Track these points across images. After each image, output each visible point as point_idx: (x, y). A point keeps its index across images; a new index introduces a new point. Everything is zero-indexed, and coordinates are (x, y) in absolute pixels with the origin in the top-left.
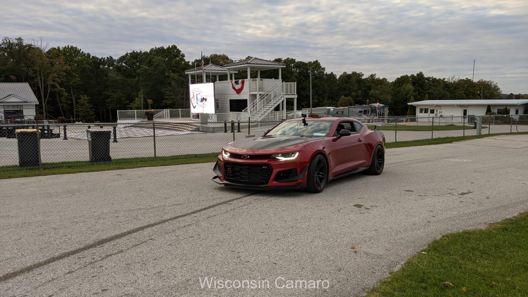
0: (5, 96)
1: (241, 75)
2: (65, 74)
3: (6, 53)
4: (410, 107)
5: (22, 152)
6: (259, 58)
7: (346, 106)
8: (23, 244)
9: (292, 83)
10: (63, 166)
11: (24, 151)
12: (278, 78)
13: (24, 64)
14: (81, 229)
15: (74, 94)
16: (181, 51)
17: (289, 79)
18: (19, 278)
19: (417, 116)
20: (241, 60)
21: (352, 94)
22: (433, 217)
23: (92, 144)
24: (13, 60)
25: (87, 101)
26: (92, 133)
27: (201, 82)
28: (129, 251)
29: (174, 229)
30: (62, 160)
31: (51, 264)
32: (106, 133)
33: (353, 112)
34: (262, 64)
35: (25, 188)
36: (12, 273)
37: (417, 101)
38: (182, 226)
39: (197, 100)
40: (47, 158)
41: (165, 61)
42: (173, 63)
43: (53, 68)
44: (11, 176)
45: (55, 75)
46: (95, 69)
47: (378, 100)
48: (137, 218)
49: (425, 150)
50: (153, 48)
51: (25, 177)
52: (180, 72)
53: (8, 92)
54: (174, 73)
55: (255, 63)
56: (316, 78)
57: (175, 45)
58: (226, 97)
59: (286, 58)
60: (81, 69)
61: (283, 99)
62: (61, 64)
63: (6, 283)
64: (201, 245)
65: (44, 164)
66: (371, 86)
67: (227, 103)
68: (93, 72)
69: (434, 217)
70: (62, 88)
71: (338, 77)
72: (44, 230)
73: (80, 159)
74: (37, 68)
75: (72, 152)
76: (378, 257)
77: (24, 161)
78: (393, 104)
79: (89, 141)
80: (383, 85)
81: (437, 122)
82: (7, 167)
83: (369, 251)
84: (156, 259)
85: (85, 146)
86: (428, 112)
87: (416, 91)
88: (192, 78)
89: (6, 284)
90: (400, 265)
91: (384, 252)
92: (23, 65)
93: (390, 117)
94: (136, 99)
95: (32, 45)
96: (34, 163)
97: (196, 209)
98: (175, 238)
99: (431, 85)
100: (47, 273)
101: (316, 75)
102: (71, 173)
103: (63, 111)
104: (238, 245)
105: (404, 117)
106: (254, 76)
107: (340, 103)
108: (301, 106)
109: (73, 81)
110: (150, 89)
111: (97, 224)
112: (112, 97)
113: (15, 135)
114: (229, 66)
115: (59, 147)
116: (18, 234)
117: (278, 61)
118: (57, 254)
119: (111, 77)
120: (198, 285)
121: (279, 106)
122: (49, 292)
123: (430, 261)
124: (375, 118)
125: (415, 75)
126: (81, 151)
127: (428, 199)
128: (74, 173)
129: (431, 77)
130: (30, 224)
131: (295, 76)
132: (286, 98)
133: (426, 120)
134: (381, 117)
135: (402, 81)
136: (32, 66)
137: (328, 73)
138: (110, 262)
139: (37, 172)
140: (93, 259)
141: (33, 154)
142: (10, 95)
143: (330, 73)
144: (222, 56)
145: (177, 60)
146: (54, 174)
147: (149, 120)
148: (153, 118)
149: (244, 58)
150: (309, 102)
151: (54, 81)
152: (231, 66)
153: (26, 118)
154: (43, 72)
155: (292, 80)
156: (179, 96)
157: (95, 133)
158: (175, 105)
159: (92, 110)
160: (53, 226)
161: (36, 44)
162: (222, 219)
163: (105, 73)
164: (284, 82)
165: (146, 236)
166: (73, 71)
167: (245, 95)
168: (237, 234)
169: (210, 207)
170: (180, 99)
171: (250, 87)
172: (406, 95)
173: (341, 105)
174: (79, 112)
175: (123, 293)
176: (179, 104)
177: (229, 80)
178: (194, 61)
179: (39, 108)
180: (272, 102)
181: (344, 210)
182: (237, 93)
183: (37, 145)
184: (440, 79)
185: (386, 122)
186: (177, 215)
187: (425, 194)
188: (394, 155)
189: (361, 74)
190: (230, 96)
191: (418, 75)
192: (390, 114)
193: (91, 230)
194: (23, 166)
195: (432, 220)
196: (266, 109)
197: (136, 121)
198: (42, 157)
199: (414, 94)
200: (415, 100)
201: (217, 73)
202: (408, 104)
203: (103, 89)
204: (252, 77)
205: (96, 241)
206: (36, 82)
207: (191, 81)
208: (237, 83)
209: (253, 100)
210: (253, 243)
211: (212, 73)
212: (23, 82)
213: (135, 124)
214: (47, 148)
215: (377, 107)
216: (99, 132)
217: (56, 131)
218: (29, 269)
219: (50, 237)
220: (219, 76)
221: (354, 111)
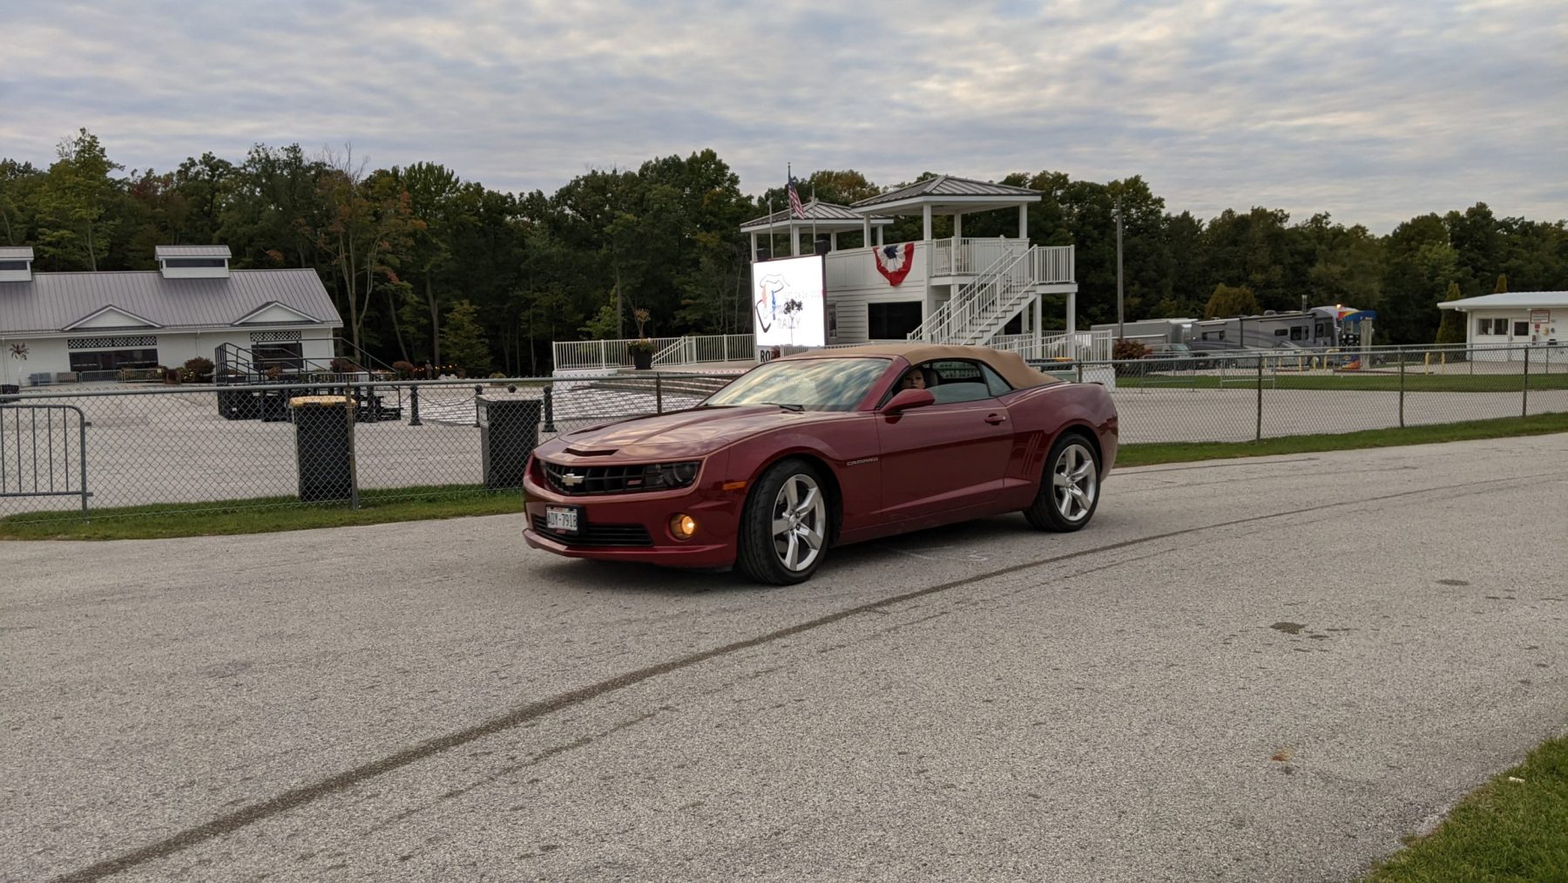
0: (255, 307)
1: (903, 230)
2: (411, 242)
3: (258, 190)
4: (1446, 317)
5: (308, 460)
6: (957, 176)
7: (1235, 315)
8: (323, 713)
9: (1062, 249)
10: (413, 499)
11: (312, 456)
12: (1016, 235)
13: (305, 217)
14: (473, 676)
15: (435, 297)
16: (728, 168)
17: (1049, 235)
18: (319, 805)
19: (1472, 345)
20: (902, 185)
21: (1251, 277)
22: (1538, 665)
23: (490, 438)
24: (278, 207)
25: (471, 318)
26: (492, 407)
27: (786, 253)
28: (608, 740)
29: (727, 680)
30: (412, 482)
31: (400, 769)
32: (528, 406)
33: (1257, 332)
34: (966, 195)
35: (317, 559)
36: (301, 792)
37: (1467, 297)
38: (751, 674)
39: (774, 308)
40: (373, 475)
41: (682, 197)
42: (706, 201)
43: (379, 228)
44: (279, 526)
45: (386, 245)
46: (489, 225)
47: (1337, 296)
48: (623, 649)
49: (1501, 454)
50: (651, 162)
51: (315, 528)
52: (725, 228)
53: (262, 296)
54: (708, 231)
55: (946, 192)
56: (1134, 230)
57: (711, 148)
58: (861, 298)
59: (1037, 174)
60: (455, 227)
61: (1032, 297)
62: (401, 214)
63: (287, 817)
64: (808, 730)
65: (366, 493)
66: (1314, 251)
67: (862, 314)
68: (485, 235)
69: (1544, 666)
70: (405, 283)
71: (1204, 229)
72: (375, 673)
73: (458, 479)
74: (337, 227)
75: (438, 458)
76: (1363, 788)
77: (313, 483)
78: (1388, 307)
79: (483, 429)
80: (1353, 246)
81: (1541, 364)
82: (268, 500)
83: (1331, 769)
84: (683, 767)
85: (472, 443)
86: (1509, 332)
87: (1466, 265)
88: (759, 246)
89: (287, 820)
90: (1437, 817)
91: (1383, 774)
92: (301, 220)
93: (1379, 349)
94: (603, 308)
95: (325, 165)
96: (337, 491)
97: (785, 625)
98: (731, 706)
99: (1515, 244)
100: (390, 793)
101: (1136, 220)
102: (435, 517)
103: (406, 345)
104: (915, 735)
105: (1425, 348)
106: (942, 231)
107: (1214, 308)
108: (1088, 316)
109: (432, 262)
110: (643, 279)
111: (515, 661)
112: (536, 306)
113: (290, 415)
114: (868, 205)
115: (403, 447)
116: (308, 684)
117: (1015, 181)
118: (414, 743)
119: (535, 247)
120: (807, 846)
121: (1018, 318)
122: (400, 846)
123: (1535, 807)
124: (1327, 353)
125: (1463, 213)
126: (461, 457)
127: (1518, 611)
128: (442, 518)
129: (1517, 218)
130: (337, 656)
131: (1069, 225)
132: (1043, 295)
133: (1502, 356)
134: (1349, 350)
135: (1419, 232)
136: (326, 223)
137: (1173, 215)
138: (558, 770)
139: (347, 515)
140: (513, 759)
141: (336, 464)
142: (268, 304)
143: (1180, 214)
144: (846, 175)
145: (714, 194)
146: (391, 520)
147: (638, 367)
148: (650, 361)
149: (913, 180)
150: (1114, 307)
151: (382, 262)
152: (875, 204)
153: (311, 367)
154: (354, 239)
155: (1060, 240)
156: (722, 296)
157: (500, 407)
158: (709, 324)
159: (482, 343)
160: (400, 664)
161: (334, 161)
162: (862, 657)
163: (517, 236)
164: (1035, 245)
165: (652, 698)
166: (433, 234)
167: (914, 290)
168: (910, 704)
169: (824, 621)
170: (724, 305)
171: (930, 264)
172: (1431, 279)
173: (1216, 311)
174: (448, 347)
175: (600, 857)
176: (722, 320)
177: (867, 247)
178: (767, 196)
179: (343, 339)
180: (999, 309)
181: (1242, 640)
182: (892, 284)
183: (347, 440)
184: (1545, 225)
185: (1365, 364)
186: (733, 642)
187: (1507, 594)
188: (1396, 469)
189: (1280, 214)
190: (871, 292)
191: (1471, 212)
192: (1378, 339)
193: (501, 679)
194: (309, 498)
195: (1538, 675)
196: (980, 328)
197: (604, 371)
198: (359, 471)
199: (1459, 274)
200: (1462, 294)
201: (833, 227)
202: (1439, 305)
203: (514, 281)
204: (935, 235)
205: (516, 709)
206: (336, 265)
207: (759, 253)
208: (890, 253)
209: (938, 303)
210: (962, 733)
211: (817, 229)
212: (300, 267)
213: (600, 380)
214: (371, 448)
215: (1335, 316)
216: (510, 402)
217: (390, 401)
218: (345, 781)
219: (392, 694)
220: (838, 235)
221: (1260, 330)
